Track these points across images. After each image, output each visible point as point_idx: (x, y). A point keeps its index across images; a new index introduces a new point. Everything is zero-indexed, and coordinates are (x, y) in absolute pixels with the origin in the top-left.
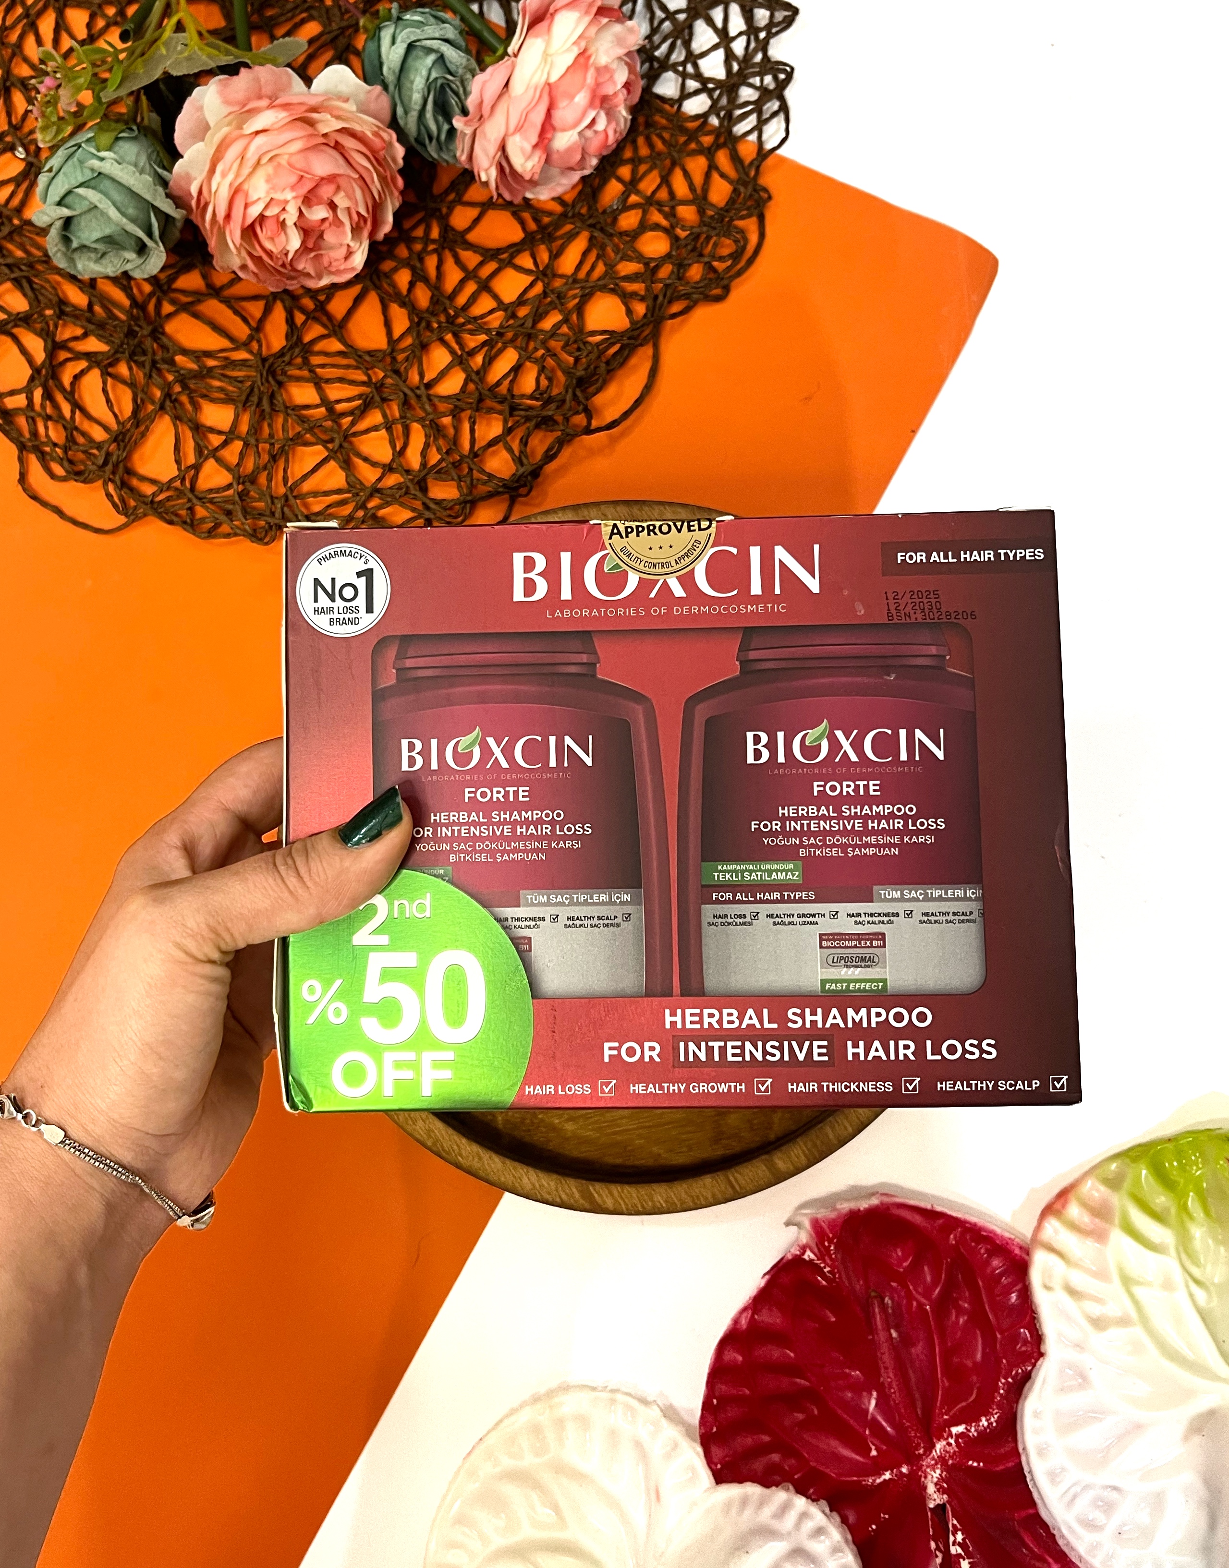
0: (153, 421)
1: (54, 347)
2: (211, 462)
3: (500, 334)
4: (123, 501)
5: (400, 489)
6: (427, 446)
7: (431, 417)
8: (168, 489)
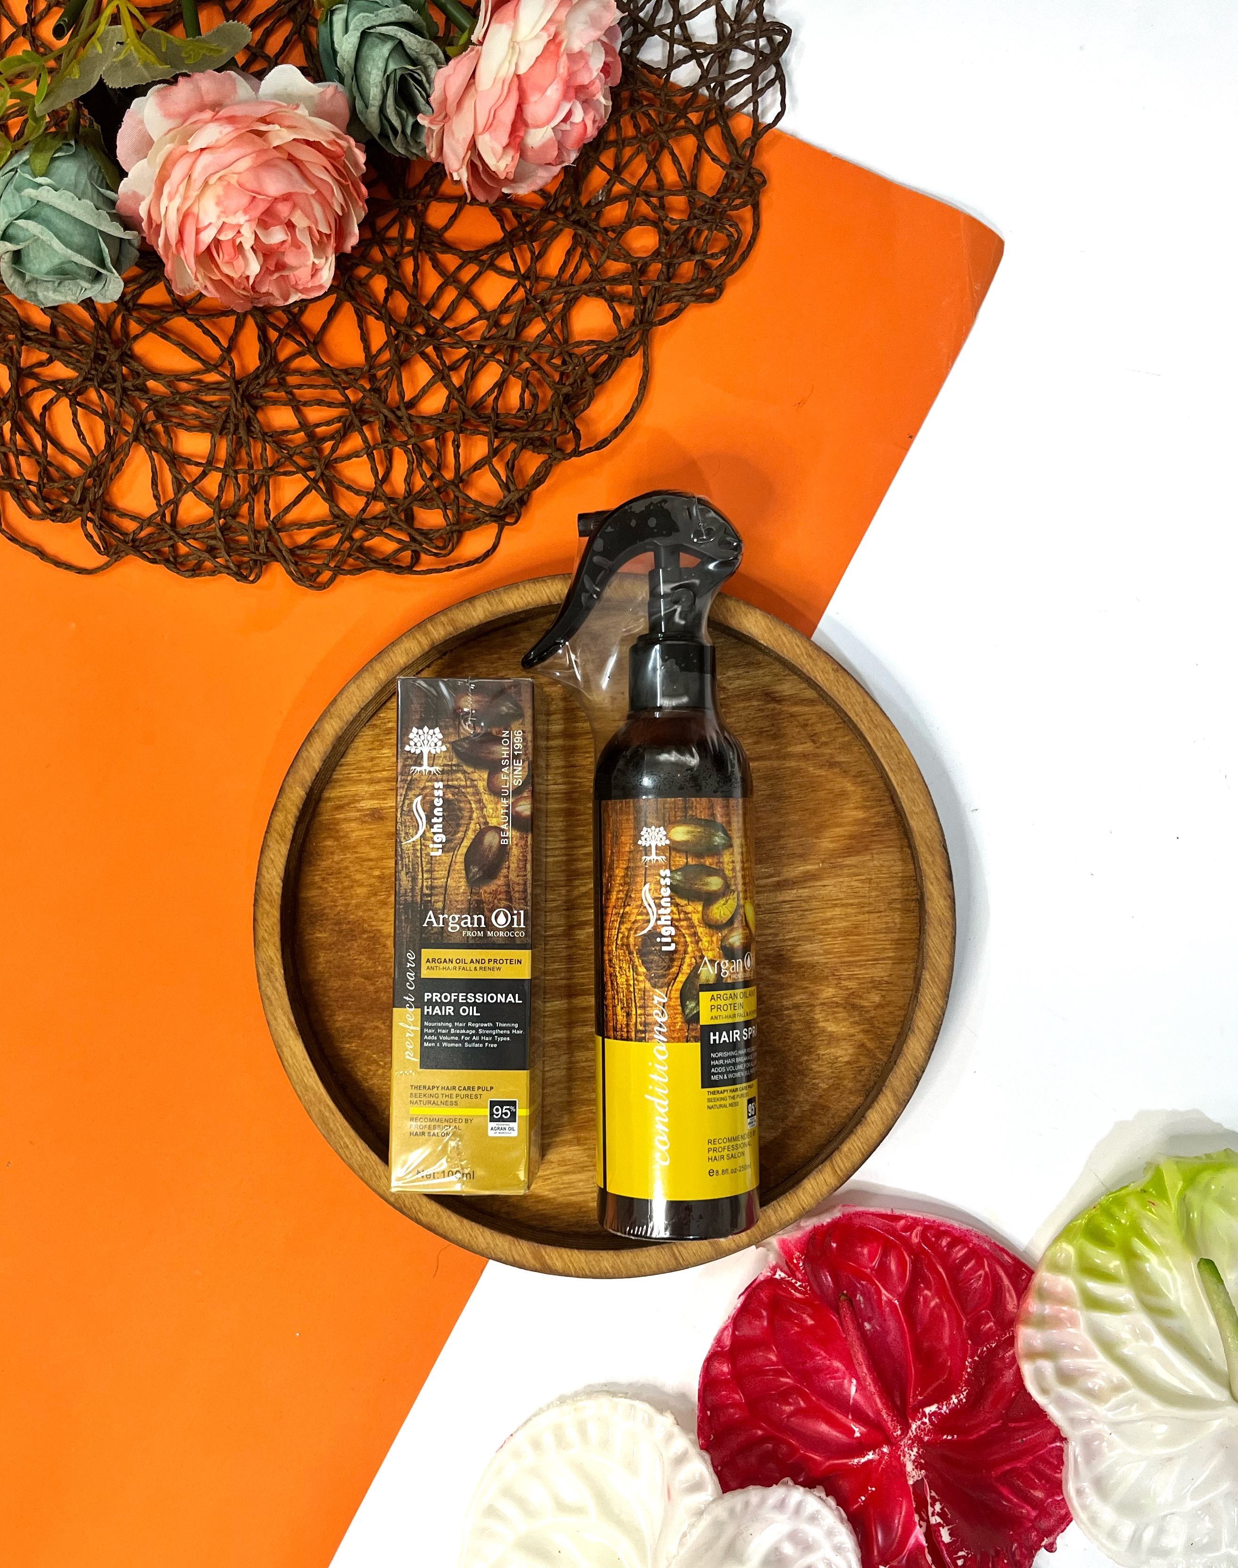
0: (127, 455)
1: (20, 375)
2: (190, 494)
3: (481, 347)
4: (103, 539)
5: (384, 518)
6: (410, 474)
7: (413, 440)
8: (149, 525)
